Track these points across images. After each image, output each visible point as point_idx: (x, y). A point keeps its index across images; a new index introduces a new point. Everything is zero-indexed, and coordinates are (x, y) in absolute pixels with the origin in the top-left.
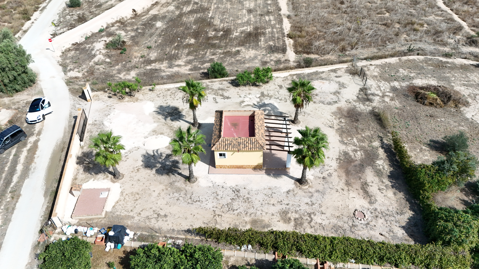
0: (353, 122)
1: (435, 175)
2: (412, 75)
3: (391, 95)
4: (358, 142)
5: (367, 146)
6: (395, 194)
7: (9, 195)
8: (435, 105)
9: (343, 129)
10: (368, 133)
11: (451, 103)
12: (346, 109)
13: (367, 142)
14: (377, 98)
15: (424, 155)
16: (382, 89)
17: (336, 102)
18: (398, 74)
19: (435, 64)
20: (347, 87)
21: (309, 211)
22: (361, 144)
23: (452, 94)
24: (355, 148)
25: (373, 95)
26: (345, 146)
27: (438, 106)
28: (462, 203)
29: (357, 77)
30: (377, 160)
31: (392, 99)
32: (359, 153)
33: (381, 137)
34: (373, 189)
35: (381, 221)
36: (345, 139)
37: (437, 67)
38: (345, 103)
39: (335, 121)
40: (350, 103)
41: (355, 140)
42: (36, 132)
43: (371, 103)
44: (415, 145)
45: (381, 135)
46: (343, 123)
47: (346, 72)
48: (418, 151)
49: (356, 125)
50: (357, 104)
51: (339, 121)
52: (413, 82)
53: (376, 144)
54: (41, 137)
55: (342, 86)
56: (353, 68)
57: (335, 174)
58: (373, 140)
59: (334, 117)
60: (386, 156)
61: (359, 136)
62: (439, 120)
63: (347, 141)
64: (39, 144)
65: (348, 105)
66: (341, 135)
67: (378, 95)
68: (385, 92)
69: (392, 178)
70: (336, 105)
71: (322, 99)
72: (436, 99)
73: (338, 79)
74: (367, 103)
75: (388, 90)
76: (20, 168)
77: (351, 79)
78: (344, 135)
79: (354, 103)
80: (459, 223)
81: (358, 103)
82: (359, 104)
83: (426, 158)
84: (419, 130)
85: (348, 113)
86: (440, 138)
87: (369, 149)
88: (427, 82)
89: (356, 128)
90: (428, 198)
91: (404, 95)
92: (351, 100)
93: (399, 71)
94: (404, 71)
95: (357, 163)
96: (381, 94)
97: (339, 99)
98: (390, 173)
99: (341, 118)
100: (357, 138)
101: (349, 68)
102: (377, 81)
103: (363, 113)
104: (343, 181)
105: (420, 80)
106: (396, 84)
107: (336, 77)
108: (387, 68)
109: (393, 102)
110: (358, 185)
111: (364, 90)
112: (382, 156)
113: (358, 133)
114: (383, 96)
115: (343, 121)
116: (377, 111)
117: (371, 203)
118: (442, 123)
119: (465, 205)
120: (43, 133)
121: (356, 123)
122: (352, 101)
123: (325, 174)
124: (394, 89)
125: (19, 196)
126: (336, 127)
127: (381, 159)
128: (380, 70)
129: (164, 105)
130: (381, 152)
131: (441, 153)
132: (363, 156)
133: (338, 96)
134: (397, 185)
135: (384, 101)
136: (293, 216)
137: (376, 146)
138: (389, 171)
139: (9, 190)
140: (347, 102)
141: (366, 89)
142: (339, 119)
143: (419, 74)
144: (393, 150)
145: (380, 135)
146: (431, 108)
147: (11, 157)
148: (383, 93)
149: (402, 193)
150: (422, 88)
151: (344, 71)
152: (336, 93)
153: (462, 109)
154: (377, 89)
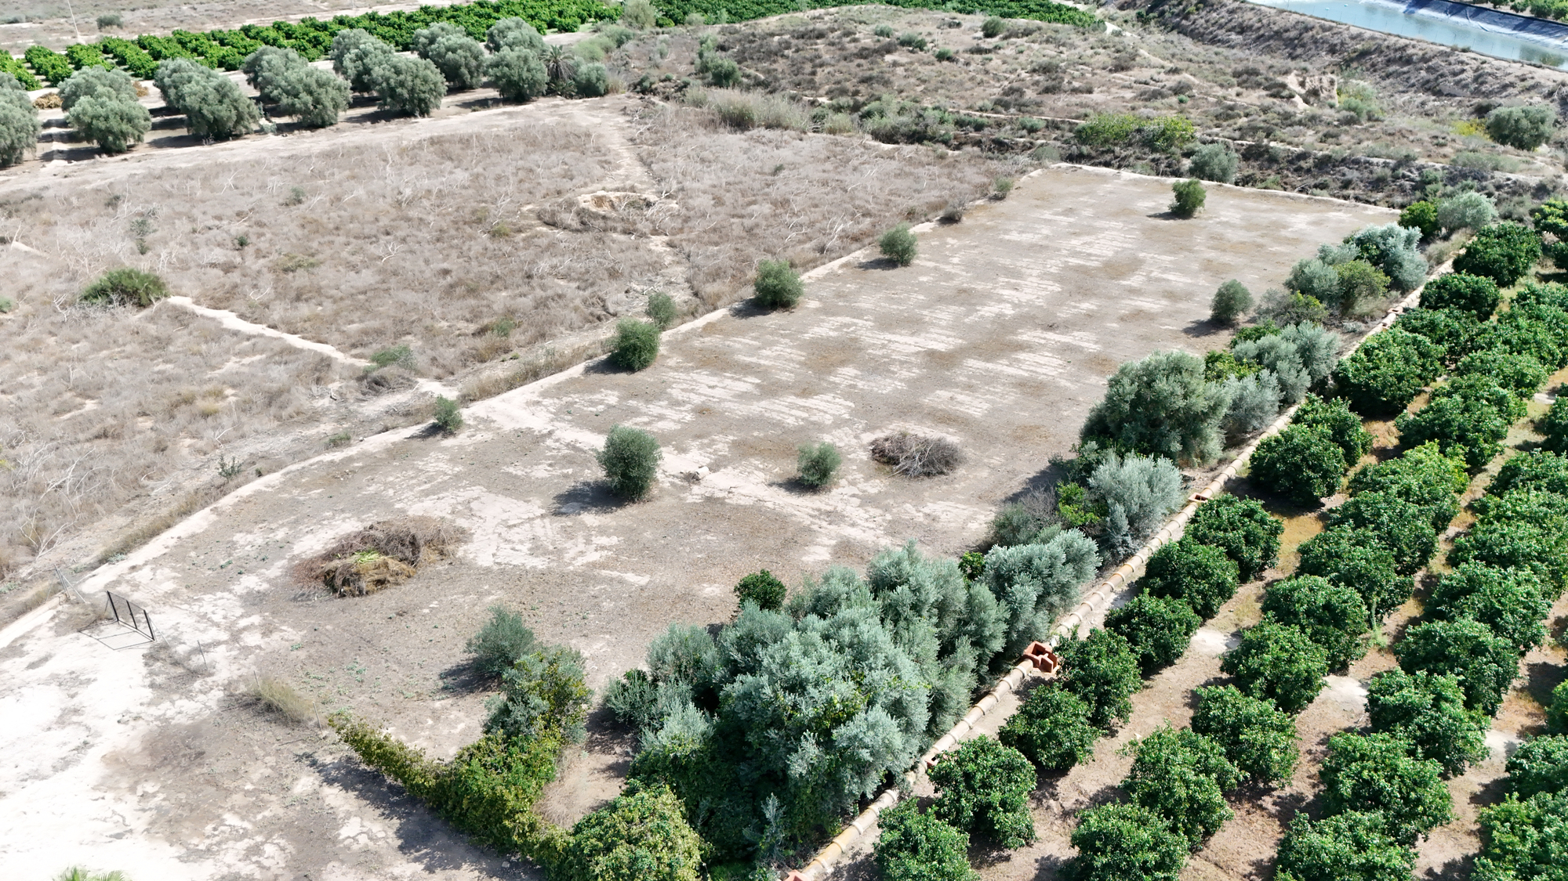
0: (186, 770)
1: (511, 755)
2: (280, 535)
3: (256, 619)
4: (243, 819)
5: (281, 812)
8: (391, 579)
9: (167, 812)
10: (258, 772)
11: (425, 553)
12: (136, 746)
13: (273, 798)
14: (219, 655)
15: (452, 724)
16: (217, 618)
17: (85, 745)
18: (238, 553)
19: (321, 478)
20: (92, 676)
22: (259, 817)
23: (413, 531)
24: (246, 843)
25: (200, 650)
26: (210, 862)
27: (400, 579)
28: (610, 777)
29: (109, 629)
30: (337, 827)
31: (267, 630)
32: (269, 849)
33: (308, 756)
36: (195, 841)
37: (330, 483)
38: (121, 727)
39: (120, 808)
40: (136, 719)
41: (231, 819)
43: (209, 680)
44: (412, 715)
45: (302, 748)
46: (154, 795)
47: (58, 634)
48: (430, 722)
49: (205, 770)
50: (166, 709)
51: (135, 799)
52: (296, 552)
53: (306, 782)
55: (73, 681)
56: (77, 609)
58: (288, 781)
59: (110, 796)
60: (357, 797)
61: (238, 799)
62: (426, 611)
63: (208, 842)
65: (134, 728)
66: (173, 839)
67: (218, 643)
68: (234, 623)
69: (413, 847)
70: (94, 755)
71: (26, 767)
72: (386, 565)
73: (44, 671)
74: (197, 685)
75: (239, 612)
77: (91, 645)
78: (185, 830)
79: (155, 711)
80: (635, 830)
81: (167, 704)
82: (173, 702)
83: (461, 726)
84: (395, 667)
85: (153, 754)
86: (459, 656)
87: (291, 814)
88: (331, 534)
89: (212, 781)
90: (532, 827)
91: (295, 599)
92: (136, 709)
93: (234, 543)
94: (250, 537)
96: (224, 636)
97: (88, 729)
98: (400, 837)
99: (137, 783)
100: (232, 809)
101: (63, 617)
102: (186, 606)
103: (204, 721)
105: (310, 536)
106: (250, 582)
107: (32, 666)
108: (193, 554)
109: (276, 636)
111: (159, 653)
112: (347, 807)
113: (229, 792)
114: (235, 637)
115: (150, 787)
116: (242, 689)
118: (441, 615)
119: (618, 777)
121: (200, 765)
122: (143, 708)
124: (254, 601)
126: (139, 823)
127: (348, 815)
128: (174, 568)
130: (336, 797)
131: (485, 690)
132: (290, 848)
133: (79, 724)
134: (438, 854)
135: (246, 650)
137: (309, 789)
138: (391, 833)
140: (126, 723)
141: (165, 647)
142: (132, 789)
143: (296, 522)
144: (363, 766)
145: (301, 753)
146: (388, 592)
148: (229, 628)
149: (465, 866)
150: (330, 556)
151: (52, 633)
152: (67, 717)
153: (460, 554)
154: (202, 626)
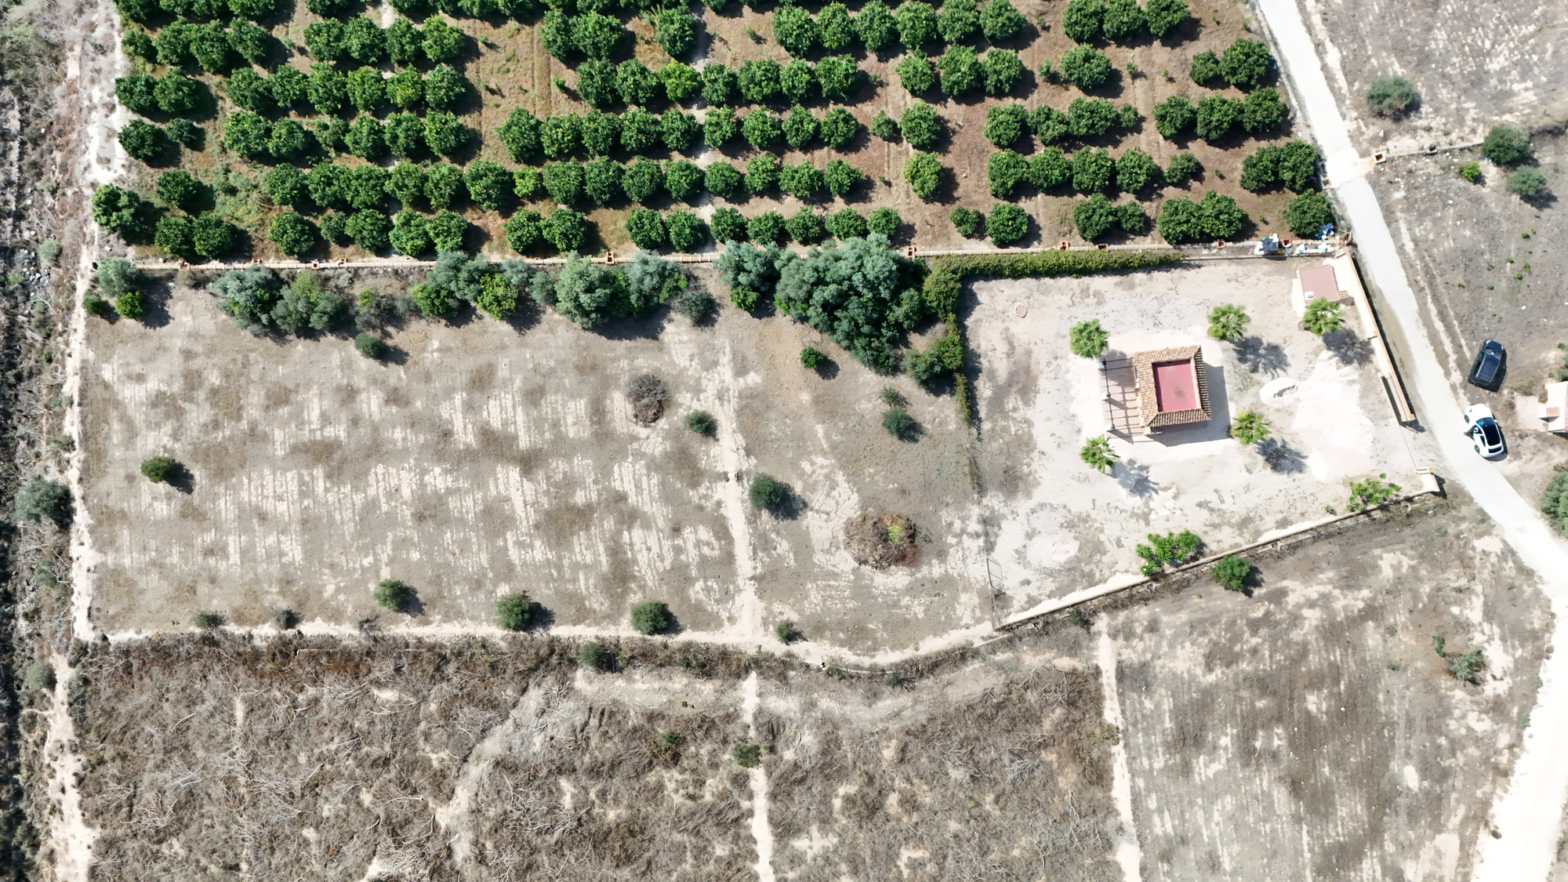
0: (1012, 468)
2: (906, 601)
3: (949, 539)
4: (1010, 427)
5: (999, 420)
6: (979, 346)
7: (1422, 284)
9: (1027, 452)
10: (995, 445)
12: (1020, 495)
13: (998, 429)
14: (972, 526)
15: (933, 413)
16: (960, 554)
17: (1033, 511)
18: (928, 600)
19: (863, 638)
20: (1014, 554)
21: (1073, 309)
22: (1006, 424)
24: (1015, 415)
25: (976, 536)
26: (1027, 417)
27: (892, 512)
30: (990, 397)
31: (950, 524)
32: (1011, 406)
33: (979, 440)
34: (1003, 348)
35: (999, 308)
36: (1026, 430)
37: (862, 629)
38: (1019, 511)
39: (1037, 467)
40: (1013, 512)
41: (1013, 430)
42: (1461, 391)
43: (983, 513)
46: (1026, 464)
47: (1012, 598)
49: (1008, 462)
50: (1004, 510)
51: (1031, 468)
52: (910, 578)
53: (986, 426)
54: (1447, 384)
55: (1021, 557)
56: (1000, 611)
57: (1043, 366)
58: (990, 433)
59: (1037, 476)
60: (978, 405)
61: (1007, 439)
62: (896, 486)
63: (1023, 426)
64: (1441, 371)
65: (1016, 507)
66: (1031, 437)
67: (970, 535)
68: (957, 545)
69: (978, 369)
70: (1032, 503)
71: (1053, 514)
72: (891, 524)
73: (1026, 574)
74: (987, 513)
75: (952, 550)
76: (1439, 325)
77: (1006, 578)
78: (1025, 438)
81: (1001, 512)
82: (999, 511)
83: (931, 408)
84: (926, 462)
85: (1017, 486)
86: (906, 448)
87: (997, 416)
89: (1008, 455)
91: (930, 541)
92: (1010, 517)
93: (925, 611)
94: (917, 610)
95: (1015, 389)
96: (965, 537)
97: (1028, 521)
98: (979, 376)
99: (1028, 475)
100: (1010, 435)
101: (1005, 609)
102: (966, 575)
103: (995, 489)
104: (1034, 356)
105: (896, 587)
106: (936, 571)
107: (1029, 583)
108: (943, 618)
109: (949, 520)
110: (1019, 351)
111: (989, 547)
112: (983, 403)
113: (1007, 444)
114: (963, 531)
115: (1025, 469)
116: (976, 497)
117: (1007, 329)
118: (893, 478)
120: (1450, 392)
121: (1008, 467)
122: (1008, 516)
123: (1054, 363)
124: (943, 555)
125: (1410, 285)
126: (1035, 454)
127: (985, 400)
128: (955, 612)
129: (1296, 475)
130: (983, 411)
131: (913, 420)
132: (1006, 401)
133: (1030, 527)
134: (974, 359)
135: (962, 520)
136: (1092, 300)
137: (987, 422)
138: (979, 381)
139: (1427, 290)
140: (1016, 512)
141: (986, 550)
142: (1030, 473)
143: (894, 605)
145: (979, 444)
146: (900, 509)
147: (1463, 342)
148: (960, 543)
151: (1013, 601)
152: (1031, 535)
153: (859, 512)
154: (967, 553)
